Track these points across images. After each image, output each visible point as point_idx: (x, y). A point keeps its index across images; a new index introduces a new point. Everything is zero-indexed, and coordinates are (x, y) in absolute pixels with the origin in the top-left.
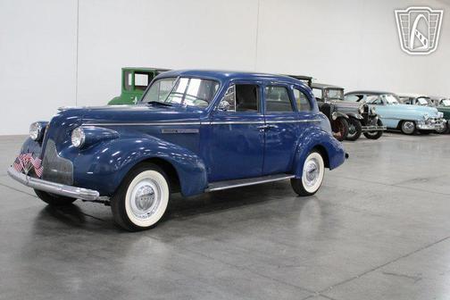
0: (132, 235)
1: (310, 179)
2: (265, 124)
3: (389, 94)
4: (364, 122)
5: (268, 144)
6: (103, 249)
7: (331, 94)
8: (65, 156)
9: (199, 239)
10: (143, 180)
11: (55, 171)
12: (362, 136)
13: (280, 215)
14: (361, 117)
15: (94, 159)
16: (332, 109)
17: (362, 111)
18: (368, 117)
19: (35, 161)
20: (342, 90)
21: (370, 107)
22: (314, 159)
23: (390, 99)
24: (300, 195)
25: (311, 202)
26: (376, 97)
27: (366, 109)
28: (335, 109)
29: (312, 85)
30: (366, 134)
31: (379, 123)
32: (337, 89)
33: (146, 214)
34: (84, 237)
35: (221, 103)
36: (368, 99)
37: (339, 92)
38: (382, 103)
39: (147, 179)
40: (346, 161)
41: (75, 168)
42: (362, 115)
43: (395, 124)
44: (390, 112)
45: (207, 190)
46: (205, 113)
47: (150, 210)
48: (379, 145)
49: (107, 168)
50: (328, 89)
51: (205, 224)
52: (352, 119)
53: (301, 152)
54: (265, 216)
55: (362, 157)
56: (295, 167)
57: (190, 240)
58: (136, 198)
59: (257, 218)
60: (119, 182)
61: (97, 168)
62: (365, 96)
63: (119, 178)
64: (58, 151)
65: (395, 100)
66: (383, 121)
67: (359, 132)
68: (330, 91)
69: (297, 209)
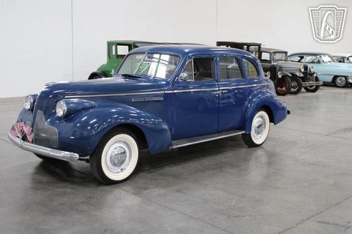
0: (108, 188)
1: (258, 133)
2: (219, 90)
3: (325, 55)
4: (304, 79)
5: (223, 103)
6: (83, 202)
7: (278, 56)
8: (52, 123)
9: (163, 191)
10: (116, 142)
11: (44, 135)
12: (303, 90)
13: (232, 166)
14: (302, 75)
15: (75, 126)
16: (278, 69)
17: (303, 70)
18: (308, 75)
19: (27, 129)
20: (286, 53)
21: (309, 66)
22: (261, 117)
23: (326, 59)
24: (249, 147)
25: (259, 152)
26: (314, 57)
27: (306, 68)
28: (281, 69)
29: (262, 50)
30: (306, 88)
31: (317, 79)
32: (282, 52)
33: (119, 170)
34: (68, 190)
35: (182, 74)
36: (308, 59)
37: (284, 54)
38: (319, 62)
39: (119, 141)
40: (288, 116)
41: (59, 133)
42: (303, 73)
43: (330, 79)
44: (326, 69)
45: (170, 148)
46: (168, 84)
47: (122, 167)
48: (317, 97)
49: (85, 133)
50: (275, 53)
51: (169, 175)
52: (294, 77)
53: (250, 111)
54: (220, 167)
55: (303, 109)
56: (245, 124)
57: (155, 192)
58: (111, 157)
59: (213, 169)
60: (96, 144)
61: (77, 133)
62: (305, 56)
63: (96, 140)
64: (46, 119)
65: (330, 60)
66: (320, 77)
67: (300, 87)
68: (277, 54)
69: (246, 160)
